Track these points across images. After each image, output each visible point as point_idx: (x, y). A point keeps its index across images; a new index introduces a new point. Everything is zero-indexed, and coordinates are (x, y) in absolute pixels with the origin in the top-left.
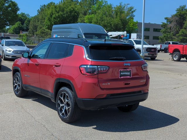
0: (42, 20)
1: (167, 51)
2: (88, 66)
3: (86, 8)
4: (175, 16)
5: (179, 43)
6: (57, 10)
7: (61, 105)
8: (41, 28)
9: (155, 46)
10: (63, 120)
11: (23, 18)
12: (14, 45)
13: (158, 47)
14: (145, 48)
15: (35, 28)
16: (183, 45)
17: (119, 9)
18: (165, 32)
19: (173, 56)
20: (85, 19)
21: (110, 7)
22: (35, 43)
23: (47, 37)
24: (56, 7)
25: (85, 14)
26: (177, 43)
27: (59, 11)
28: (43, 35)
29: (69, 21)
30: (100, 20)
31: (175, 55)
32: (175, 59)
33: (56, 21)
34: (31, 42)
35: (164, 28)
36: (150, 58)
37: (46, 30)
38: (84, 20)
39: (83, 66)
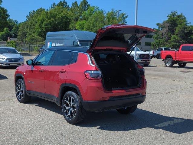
0: (32, 26)
1: (160, 57)
2: (93, 72)
3: (77, 14)
4: (167, 22)
5: (171, 49)
6: (49, 16)
7: (67, 108)
8: (30, 34)
9: (147, 52)
10: (69, 122)
11: (11, 24)
12: (7, 53)
13: (151, 53)
14: (138, 54)
15: (24, 34)
16: (175, 51)
17: (111, 15)
18: (157, 38)
19: (165, 62)
20: (77, 25)
21: (102, 13)
22: (24, 50)
23: (37, 44)
24: (47, 13)
25: (76, 20)
26: (169, 50)
27: (50, 18)
28: (33, 41)
29: (61, 27)
30: (92, 26)
31: (168, 61)
32: (168, 65)
33: (47, 28)
34: (20, 50)
35: (156, 34)
36: (143, 64)
37: (35, 36)
38: (75, 26)
39: (88, 72)
